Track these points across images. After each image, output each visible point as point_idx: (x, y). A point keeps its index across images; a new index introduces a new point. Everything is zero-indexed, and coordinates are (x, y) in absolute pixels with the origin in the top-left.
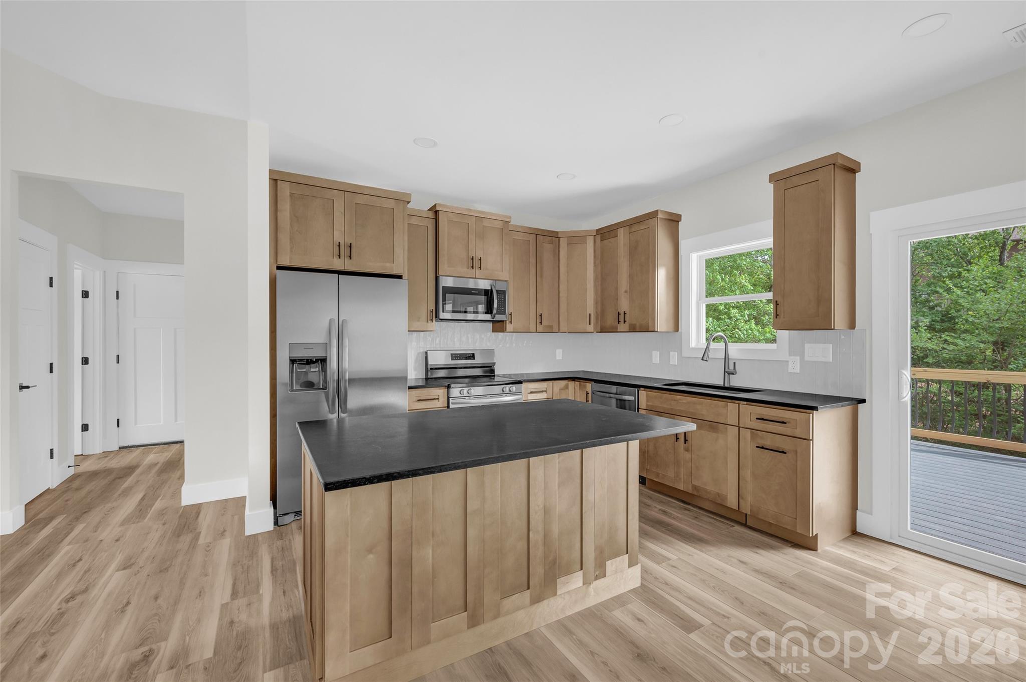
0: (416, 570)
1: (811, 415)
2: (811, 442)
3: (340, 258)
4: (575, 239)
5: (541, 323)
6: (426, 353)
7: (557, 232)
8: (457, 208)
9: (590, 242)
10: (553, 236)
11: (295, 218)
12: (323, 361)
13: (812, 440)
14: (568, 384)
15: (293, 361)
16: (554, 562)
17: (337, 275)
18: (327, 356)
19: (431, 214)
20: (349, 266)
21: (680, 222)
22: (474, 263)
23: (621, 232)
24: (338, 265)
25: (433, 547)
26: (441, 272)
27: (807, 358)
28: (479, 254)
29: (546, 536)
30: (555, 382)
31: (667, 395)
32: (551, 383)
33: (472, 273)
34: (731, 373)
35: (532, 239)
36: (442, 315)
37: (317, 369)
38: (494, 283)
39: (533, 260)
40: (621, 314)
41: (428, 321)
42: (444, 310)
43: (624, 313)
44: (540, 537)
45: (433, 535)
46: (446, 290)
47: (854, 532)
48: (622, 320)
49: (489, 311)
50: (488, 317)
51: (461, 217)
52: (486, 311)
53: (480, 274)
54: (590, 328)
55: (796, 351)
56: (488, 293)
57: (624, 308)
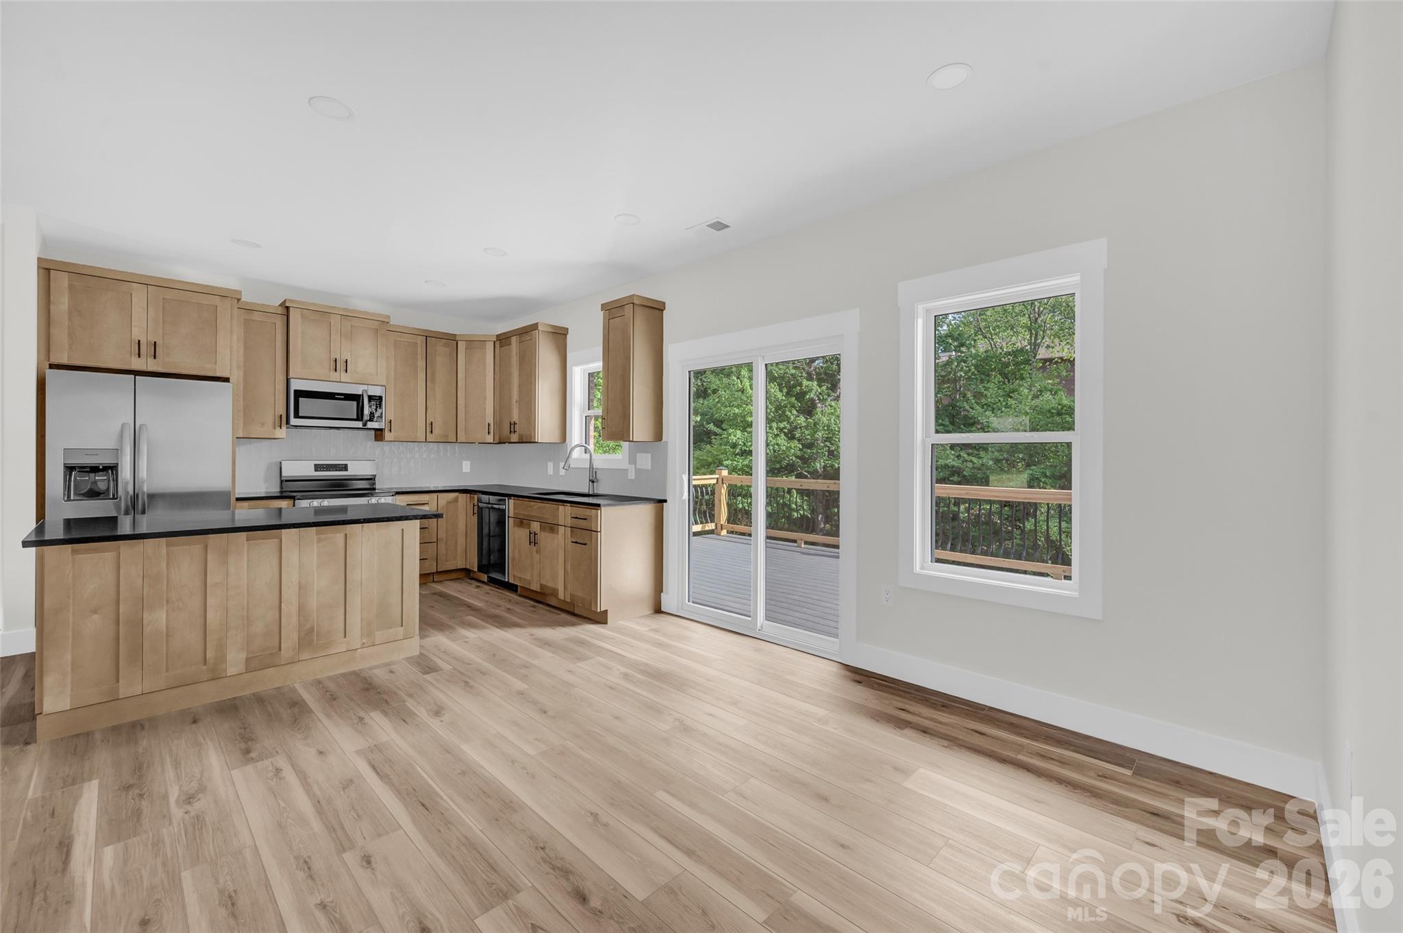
0: (147, 630)
1: (599, 511)
2: (599, 533)
3: (139, 357)
4: (474, 343)
5: (432, 432)
6: (281, 463)
7: (455, 335)
8: (314, 304)
9: (489, 347)
10: (451, 340)
12: (112, 469)
14: (457, 497)
15: (69, 468)
16: (311, 630)
17: (133, 376)
18: (117, 464)
19: (280, 310)
20: (152, 366)
21: (567, 336)
22: (339, 365)
23: (514, 340)
24: (137, 364)
25: (167, 611)
26: (291, 375)
27: (638, 467)
28: (346, 355)
29: (301, 609)
30: (440, 495)
31: (539, 505)
32: (435, 495)
33: (335, 376)
34: (593, 482)
35: (420, 341)
36: (294, 421)
37: (105, 478)
38: (365, 387)
39: (421, 364)
40: (513, 424)
41: (275, 428)
42: (297, 416)
43: (515, 424)
44: (294, 609)
45: (167, 601)
46: (299, 394)
47: (658, 610)
48: (512, 430)
49: (360, 417)
50: (360, 424)
51: (321, 314)
52: (355, 417)
53: (344, 377)
54: (490, 439)
55: (632, 460)
56: (356, 398)
57: (515, 418)
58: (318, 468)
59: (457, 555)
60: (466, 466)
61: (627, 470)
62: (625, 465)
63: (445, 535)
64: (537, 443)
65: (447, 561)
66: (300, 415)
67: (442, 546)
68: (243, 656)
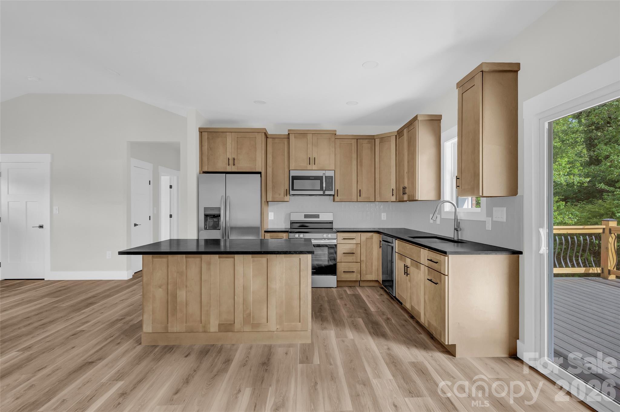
0: (178, 300)
1: (447, 257)
2: (447, 277)
3: (229, 165)
4: (383, 138)
5: (360, 195)
6: (290, 214)
7: (374, 136)
8: (300, 130)
9: (393, 140)
10: (371, 139)
11: (210, 148)
13: (448, 275)
14: (373, 235)
15: (206, 216)
16: (249, 314)
17: (226, 174)
18: (220, 214)
19: (285, 136)
20: (233, 169)
21: (441, 120)
22: (311, 161)
24: (229, 169)
25: (186, 291)
26: (290, 169)
27: (494, 219)
28: (315, 155)
29: (244, 300)
30: (363, 234)
32: (359, 234)
33: (309, 167)
34: (457, 230)
35: (354, 142)
36: (292, 192)
37: (217, 220)
38: (324, 172)
39: (354, 156)
40: (404, 188)
41: (284, 196)
42: (293, 189)
43: (405, 188)
44: (241, 300)
45: (186, 286)
46: (294, 178)
47: (513, 356)
48: (404, 193)
49: (321, 189)
50: (321, 193)
51: (302, 134)
52: (320, 189)
53: (314, 167)
54: (393, 198)
55: (490, 214)
56: (320, 178)
57: (406, 185)
58: (306, 216)
59: (372, 272)
60: (384, 216)
61: (486, 221)
62: (483, 218)
63: (365, 259)
64: (417, 200)
65: (366, 275)
66: (294, 189)
67: (363, 266)
68: (217, 323)
